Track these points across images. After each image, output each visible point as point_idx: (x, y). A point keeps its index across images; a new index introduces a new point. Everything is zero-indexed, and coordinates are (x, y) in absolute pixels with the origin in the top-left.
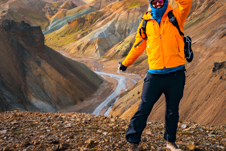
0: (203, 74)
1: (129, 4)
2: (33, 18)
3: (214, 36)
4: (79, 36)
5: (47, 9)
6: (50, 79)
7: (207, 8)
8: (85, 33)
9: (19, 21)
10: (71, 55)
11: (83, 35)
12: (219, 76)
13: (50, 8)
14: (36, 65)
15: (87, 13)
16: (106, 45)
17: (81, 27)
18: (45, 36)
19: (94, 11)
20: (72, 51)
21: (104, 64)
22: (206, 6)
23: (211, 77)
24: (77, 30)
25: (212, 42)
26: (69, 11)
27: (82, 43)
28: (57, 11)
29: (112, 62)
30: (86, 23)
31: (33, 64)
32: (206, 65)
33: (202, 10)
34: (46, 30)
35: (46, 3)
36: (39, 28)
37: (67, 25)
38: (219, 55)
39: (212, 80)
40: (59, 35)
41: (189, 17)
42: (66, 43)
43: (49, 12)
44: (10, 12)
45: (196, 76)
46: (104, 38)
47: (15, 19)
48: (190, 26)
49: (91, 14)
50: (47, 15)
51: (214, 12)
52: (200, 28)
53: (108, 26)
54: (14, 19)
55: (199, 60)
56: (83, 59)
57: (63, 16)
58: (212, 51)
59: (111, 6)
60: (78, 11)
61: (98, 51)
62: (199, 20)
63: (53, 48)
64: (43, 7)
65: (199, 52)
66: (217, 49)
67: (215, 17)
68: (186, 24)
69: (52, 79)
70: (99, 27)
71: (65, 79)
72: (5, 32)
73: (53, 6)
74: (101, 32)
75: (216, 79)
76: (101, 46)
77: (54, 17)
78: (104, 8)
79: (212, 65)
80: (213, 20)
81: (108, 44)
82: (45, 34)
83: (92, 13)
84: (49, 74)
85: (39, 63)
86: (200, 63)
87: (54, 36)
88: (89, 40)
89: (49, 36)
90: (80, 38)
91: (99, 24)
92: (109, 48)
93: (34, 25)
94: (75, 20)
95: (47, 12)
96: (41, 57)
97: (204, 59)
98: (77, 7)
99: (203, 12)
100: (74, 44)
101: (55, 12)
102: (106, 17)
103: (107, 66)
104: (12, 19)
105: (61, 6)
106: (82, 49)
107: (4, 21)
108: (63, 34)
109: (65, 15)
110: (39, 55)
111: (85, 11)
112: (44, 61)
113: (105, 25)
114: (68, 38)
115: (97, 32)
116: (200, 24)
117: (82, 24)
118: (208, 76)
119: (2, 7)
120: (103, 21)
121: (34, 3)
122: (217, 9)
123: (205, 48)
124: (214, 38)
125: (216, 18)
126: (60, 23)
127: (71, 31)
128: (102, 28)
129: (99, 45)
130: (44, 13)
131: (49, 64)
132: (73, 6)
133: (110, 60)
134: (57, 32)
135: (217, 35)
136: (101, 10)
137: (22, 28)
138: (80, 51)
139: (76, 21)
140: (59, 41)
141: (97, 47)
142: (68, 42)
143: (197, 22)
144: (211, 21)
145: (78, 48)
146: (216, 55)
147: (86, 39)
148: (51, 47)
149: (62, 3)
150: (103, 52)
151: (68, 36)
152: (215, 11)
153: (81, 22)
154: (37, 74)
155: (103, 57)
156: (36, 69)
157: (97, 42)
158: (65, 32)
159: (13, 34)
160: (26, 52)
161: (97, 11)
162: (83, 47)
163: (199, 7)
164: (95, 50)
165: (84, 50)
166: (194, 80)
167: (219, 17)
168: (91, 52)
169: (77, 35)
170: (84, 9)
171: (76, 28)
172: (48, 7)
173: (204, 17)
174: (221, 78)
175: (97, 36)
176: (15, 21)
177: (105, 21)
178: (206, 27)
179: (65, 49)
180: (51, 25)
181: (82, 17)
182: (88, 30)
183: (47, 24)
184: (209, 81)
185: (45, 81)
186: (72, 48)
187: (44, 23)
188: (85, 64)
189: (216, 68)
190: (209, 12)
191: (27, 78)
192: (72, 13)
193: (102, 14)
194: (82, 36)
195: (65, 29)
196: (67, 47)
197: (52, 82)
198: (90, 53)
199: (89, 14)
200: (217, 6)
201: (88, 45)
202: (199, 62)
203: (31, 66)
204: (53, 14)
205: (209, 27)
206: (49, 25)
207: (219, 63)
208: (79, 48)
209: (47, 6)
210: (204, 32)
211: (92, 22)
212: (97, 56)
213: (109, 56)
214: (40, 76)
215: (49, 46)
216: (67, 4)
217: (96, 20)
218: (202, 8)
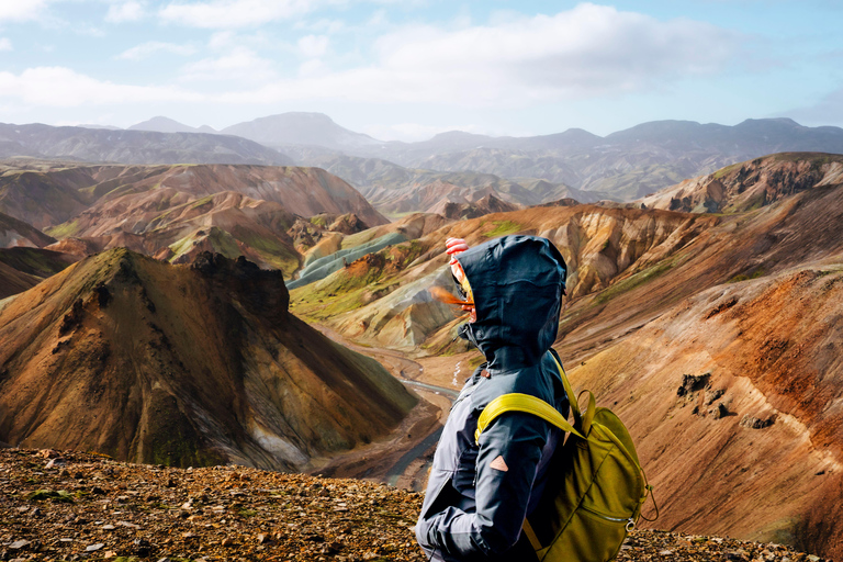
0: (653, 399)
1: (492, 226)
2: (265, 250)
3: (690, 313)
4: (368, 296)
5: (299, 231)
6: (297, 390)
7: (679, 246)
8: (382, 290)
9: (234, 255)
10: (347, 339)
11: (378, 295)
12: (691, 407)
13: (305, 229)
14: (267, 357)
15: (389, 244)
16: (431, 320)
17: (374, 275)
18: (290, 292)
19: (406, 240)
20: (351, 331)
21: (423, 363)
22: (677, 241)
23: (671, 408)
24: (364, 282)
25: (683, 326)
26: (348, 239)
27: (375, 312)
28: (321, 236)
29: (442, 358)
30: (388, 266)
31: (260, 353)
32: (664, 378)
33: (667, 250)
34: (293, 279)
35: (295, 218)
36: (278, 274)
37: (342, 270)
38: (698, 358)
39: (673, 413)
40: (323, 293)
41: (634, 266)
42: (338, 311)
43: (302, 237)
44: (215, 234)
45: (638, 403)
46: (426, 303)
47: (226, 252)
48: (635, 285)
49: (400, 248)
50: (298, 246)
51: (695, 256)
52: (658, 291)
53: (438, 276)
54: (222, 250)
55: (647, 367)
56: (375, 349)
57: (334, 247)
58: (681, 348)
59: (449, 229)
60: (371, 239)
61: (411, 334)
62: (658, 273)
63: (308, 321)
64: (290, 224)
65: (649, 349)
66: (695, 345)
67: (696, 267)
68: (625, 281)
69: (302, 390)
70: (417, 278)
71: (330, 392)
72: (202, 281)
73: (312, 226)
74: (420, 290)
75: (683, 413)
76: (419, 323)
77: (313, 250)
78: (431, 235)
79: (678, 380)
80: (692, 274)
81: (434, 318)
82: (292, 288)
83: (403, 244)
84: (297, 378)
85: (275, 354)
86: (648, 374)
87: (310, 292)
88: (392, 307)
89: (301, 293)
90: (372, 301)
91: (417, 270)
92: (437, 328)
93: (266, 267)
94: (362, 260)
95: (299, 238)
96: (280, 341)
97: (660, 366)
98: (367, 228)
99: (670, 253)
100: (357, 315)
101: (315, 239)
102: (435, 254)
103: (430, 367)
104: (218, 250)
105: (332, 226)
106: (373, 325)
107: (200, 255)
108: (331, 291)
109: (339, 247)
110: (275, 336)
111: (385, 238)
112: (286, 349)
113: (432, 275)
114: (343, 300)
115: (411, 288)
116: (659, 282)
117: (378, 269)
118: (664, 405)
119: (197, 222)
120: (427, 263)
121: (269, 215)
122: (703, 249)
123: (664, 340)
124: (690, 317)
125: (699, 269)
126: (327, 266)
127: (350, 285)
128: (423, 280)
129: (413, 319)
130: (291, 240)
131: (297, 356)
132: (359, 226)
133: (437, 355)
134: (319, 284)
135: (698, 310)
136: (423, 239)
137: (238, 272)
138: (368, 331)
139: (364, 263)
140: (322, 305)
141: (409, 324)
142: (341, 309)
143: (651, 277)
144: (687, 277)
145: (364, 323)
146: (689, 357)
147: (385, 305)
148: (302, 318)
149: (333, 220)
150: (423, 335)
151: (343, 295)
152: (699, 253)
153: (374, 265)
154: (269, 377)
155: (423, 348)
156: (268, 365)
157: (409, 312)
158: (338, 286)
159: (220, 284)
160: (247, 327)
161: (415, 241)
162: (376, 322)
163: (661, 241)
164: (403, 331)
165: (377, 329)
166: (632, 413)
167: (706, 268)
168: (393, 335)
169: (363, 295)
170: (385, 234)
171: (362, 278)
172: (301, 226)
173: (670, 267)
174: (696, 411)
175: (410, 299)
176: (225, 255)
177: (431, 264)
178: (674, 289)
179: (333, 325)
180: (306, 268)
181: (379, 252)
182: (390, 283)
183: (296, 266)
184: (666, 415)
185: (285, 393)
186: (351, 323)
187: (288, 264)
188: (380, 361)
189: (687, 387)
190: (682, 255)
191: (247, 384)
192: (355, 243)
193: (425, 248)
194: (375, 296)
195: (338, 280)
196: (340, 322)
197: (301, 396)
198: (390, 338)
199: (395, 247)
200: (704, 242)
201: (388, 317)
202: (646, 372)
203: (257, 358)
204: (311, 244)
205: (679, 290)
206: (300, 268)
207: (693, 377)
208: (366, 324)
209: (298, 224)
210: (666, 302)
211: (400, 266)
212: (408, 344)
213: (436, 345)
214: (276, 381)
215: (298, 316)
216: (345, 221)
217: (410, 262)
218: (667, 245)
